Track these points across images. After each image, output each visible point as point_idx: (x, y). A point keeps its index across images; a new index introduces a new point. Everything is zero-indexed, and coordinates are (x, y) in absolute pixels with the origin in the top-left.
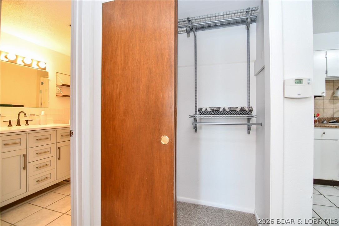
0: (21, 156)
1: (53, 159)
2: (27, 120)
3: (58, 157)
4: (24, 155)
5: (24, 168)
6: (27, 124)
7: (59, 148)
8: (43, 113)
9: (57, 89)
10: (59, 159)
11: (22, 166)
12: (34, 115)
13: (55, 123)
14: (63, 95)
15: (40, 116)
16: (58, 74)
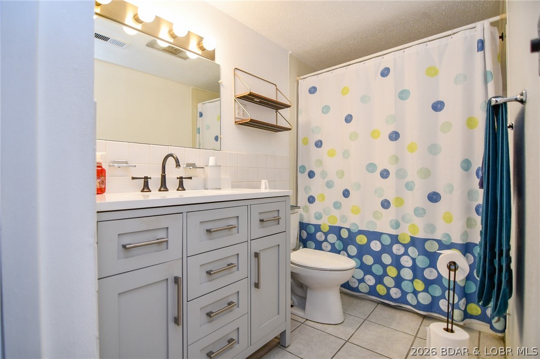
0: (169, 281)
1: (243, 287)
2: (181, 178)
3: (254, 280)
4: (177, 280)
5: (177, 321)
6: (181, 187)
7: (257, 255)
8: (212, 161)
9: (237, 107)
10: (257, 285)
11: (173, 313)
12: (193, 166)
13: (233, 187)
14: (252, 120)
15: (206, 168)
16: (238, 72)
